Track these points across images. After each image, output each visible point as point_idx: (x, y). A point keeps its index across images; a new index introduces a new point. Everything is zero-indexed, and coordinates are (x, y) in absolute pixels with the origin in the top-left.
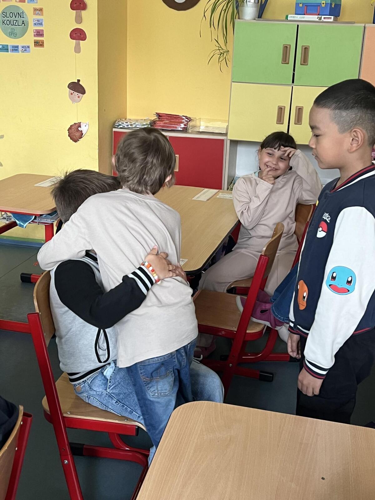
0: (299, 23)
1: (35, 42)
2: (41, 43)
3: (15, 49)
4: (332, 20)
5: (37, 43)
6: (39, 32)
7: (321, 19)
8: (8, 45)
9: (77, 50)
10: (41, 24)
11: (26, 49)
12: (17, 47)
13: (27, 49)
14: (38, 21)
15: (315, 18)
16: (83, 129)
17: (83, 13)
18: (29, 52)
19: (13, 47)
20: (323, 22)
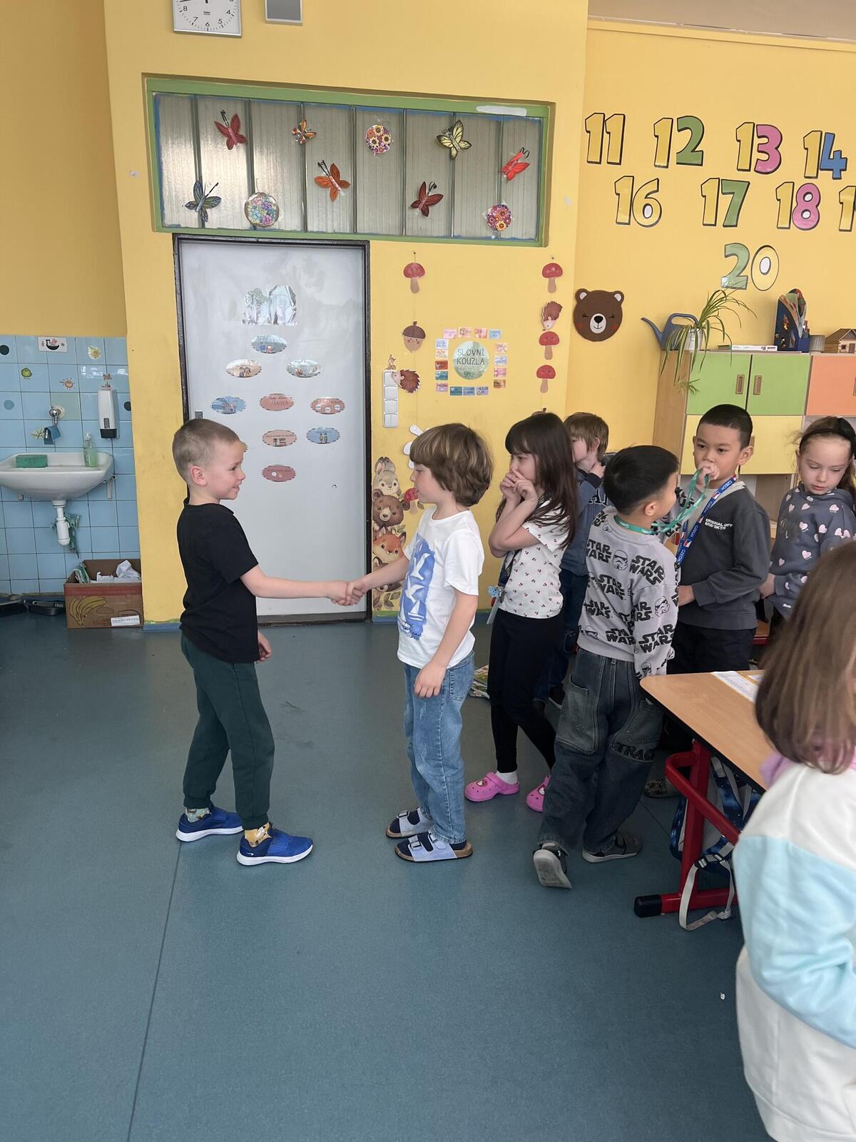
0: (752, 353)
2: (502, 383)
3: (471, 391)
4: (776, 349)
5: (497, 383)
6: (501, 371)
7: (764, 349)
8: (461, 388)
9: (544, 389)
10: (505, 362)
11: (483, 390)
12: (473, 389)
13: (485, 391)
14: (501, 358)
15: (759, 348)
17: (554, 348)
18: (487, 394)
19: (467, 388)
20: (767, 352)
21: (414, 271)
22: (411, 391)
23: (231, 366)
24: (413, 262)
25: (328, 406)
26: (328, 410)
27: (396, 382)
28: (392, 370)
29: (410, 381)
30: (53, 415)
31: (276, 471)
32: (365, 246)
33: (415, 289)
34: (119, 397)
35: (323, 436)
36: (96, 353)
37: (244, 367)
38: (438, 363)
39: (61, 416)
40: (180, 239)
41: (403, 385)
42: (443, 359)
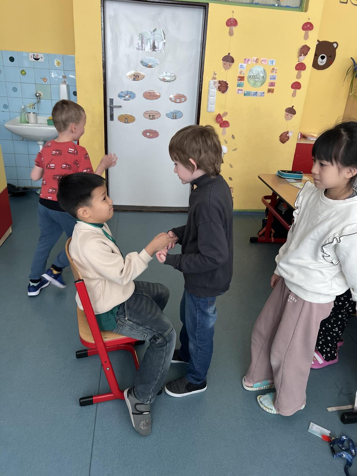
1: (268, 90)
2: (272, 91)
3: (256, 94)
5: (270, 90)
6: (272, 84)
8: (250, 92)
9: (294, 95)
10: (275, 78)
13: (263, 94)
14: (273, 76)
16: (290, 135)
17: (303, 73)
18: (263, 96)
19: (254, 93)
21: (232, 23)
22: (223, 92)
23: (129, 74)
24: (232, 17)
25: (178, 98)
26: (178, 100)
27: (215, 87)
28: (214, 80)
29: (223, 87)
30: (37, 96)
31: (149, 132)
32: (206, 6)
33: (231, 33)
34: (70, 88)
35: (175, 115)
36: (58, 63)
37: (136, 75)
38: (239, 77)
39: (41, 97)
41: (219, 89)
42: (242, 75)
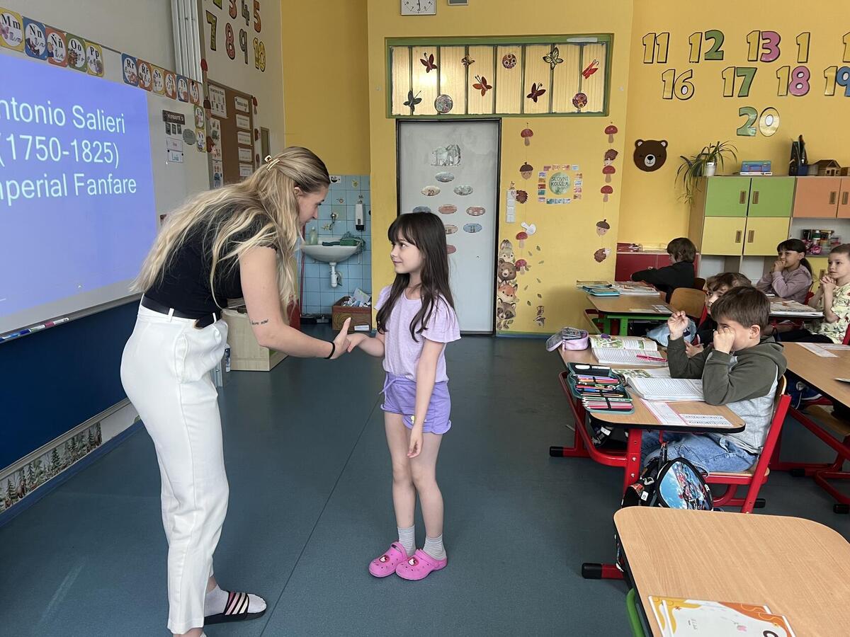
0: (751, 177)
1: (574, 196)
2: (579, 197)
3: (559, 201)
4: (771, 174)
6: (578, 189)
7: (763, 174)
8: (553, 200)
9: (605, 200)
10: (580, 184)
13: (568, 201)
15: (759, 173)
16: (607, 252)
17: (612, 175)
18: (570, 203)
20: (766, 176)
21: (527, 134)
22: (522, 202)
23: (424, 190)
24: (526, 128)
26: (476, 213)
27: (514, 197)
28: (512, 190)
29: (522, 197)
30: (332, 217)
32: (499, 121)
33: (527, 143)
34: (365, 208)
35: (473, 228)
36: (356, 184)
37: (431, 190)
38: (539, 185)
39: (335, 218)
40: (400, 121)
41: (518, 199)
42: (543, 183)
